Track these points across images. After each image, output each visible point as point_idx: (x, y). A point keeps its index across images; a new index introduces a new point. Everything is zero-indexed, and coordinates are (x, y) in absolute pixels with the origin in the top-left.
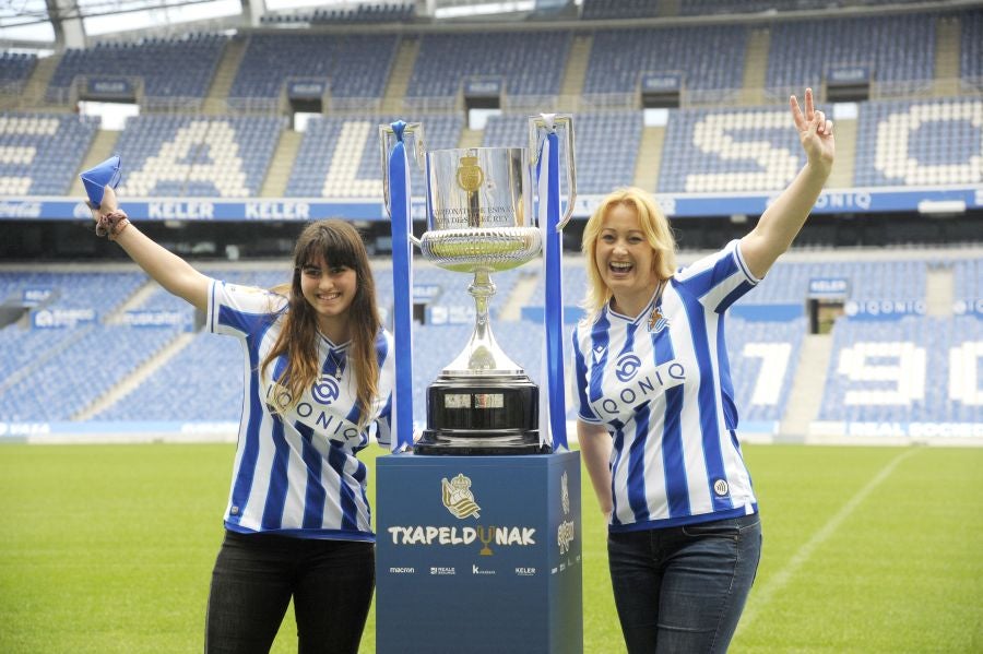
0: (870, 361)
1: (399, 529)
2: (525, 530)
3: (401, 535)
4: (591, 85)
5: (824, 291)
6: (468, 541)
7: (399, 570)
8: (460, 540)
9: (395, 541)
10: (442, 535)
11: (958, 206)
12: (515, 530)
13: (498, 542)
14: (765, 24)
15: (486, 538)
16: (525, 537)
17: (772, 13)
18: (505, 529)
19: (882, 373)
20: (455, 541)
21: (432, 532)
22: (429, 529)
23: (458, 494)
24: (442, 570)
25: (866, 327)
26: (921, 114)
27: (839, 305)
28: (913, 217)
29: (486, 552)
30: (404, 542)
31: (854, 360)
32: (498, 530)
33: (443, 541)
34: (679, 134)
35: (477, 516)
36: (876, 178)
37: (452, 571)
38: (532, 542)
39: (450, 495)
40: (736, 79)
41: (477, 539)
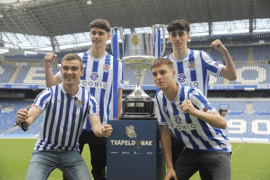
0: (234, 123)
1: (113, 141)
2: (149, 141)
3: (114, 142)
5: (223, 107)
6: (133, 144)
7: (113, 153)
8: (131, 144)
9: (112, 144)
10: (126, 143)
11: (253, 89)
12: (147, 141)
13: (142, 145)
15: (138, 144)
16: (150, 143)
18: (144, 141)
19: (236, 126)
20: (130, 144)
21: (123, 142)
22: (122, 141)
23: (130, 131)
24: (126, 153)
25: (233, 116)
26: (244, 68)
27: (226, 111)
28: (243, 91)
29: (138, 147)
30: (115, 144)
32: (142, 141)
33: (126, 144)
35: (136, 137)
36: (235, 82)
37: (128, 153)
38: (152, 145)
39: (128, 131)
41: (136, 144)
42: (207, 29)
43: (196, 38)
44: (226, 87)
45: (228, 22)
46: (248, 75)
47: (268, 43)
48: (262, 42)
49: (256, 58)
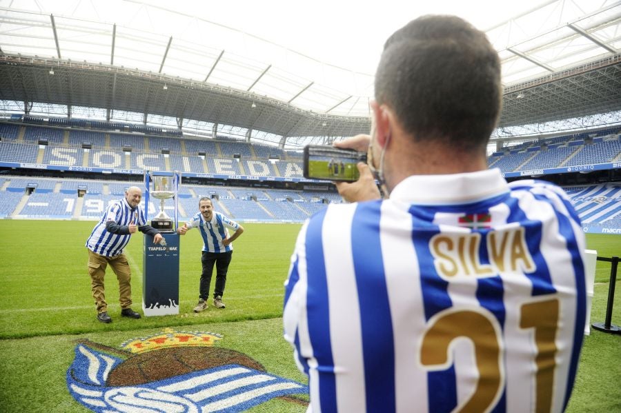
0: (92, 203)
4: (25, 138)
5: (81, 188)
11: (110, 172)
14: (68, 130)
17: (70, 128)
19: (95, 206)
25: (91, 196)
26: (102, 153)
27: (85, 191)
28: (101, 174)
31: (88, 203)
34: (48, 151)
36: (93, 165)
40: (62, 141)
42: (66, 112)
43: (54, 118)
44: (85, 170)
45: (87, 108)
46: (104, 159)
47: (122, 132)
48: (117, 131)
49: (112, 144)
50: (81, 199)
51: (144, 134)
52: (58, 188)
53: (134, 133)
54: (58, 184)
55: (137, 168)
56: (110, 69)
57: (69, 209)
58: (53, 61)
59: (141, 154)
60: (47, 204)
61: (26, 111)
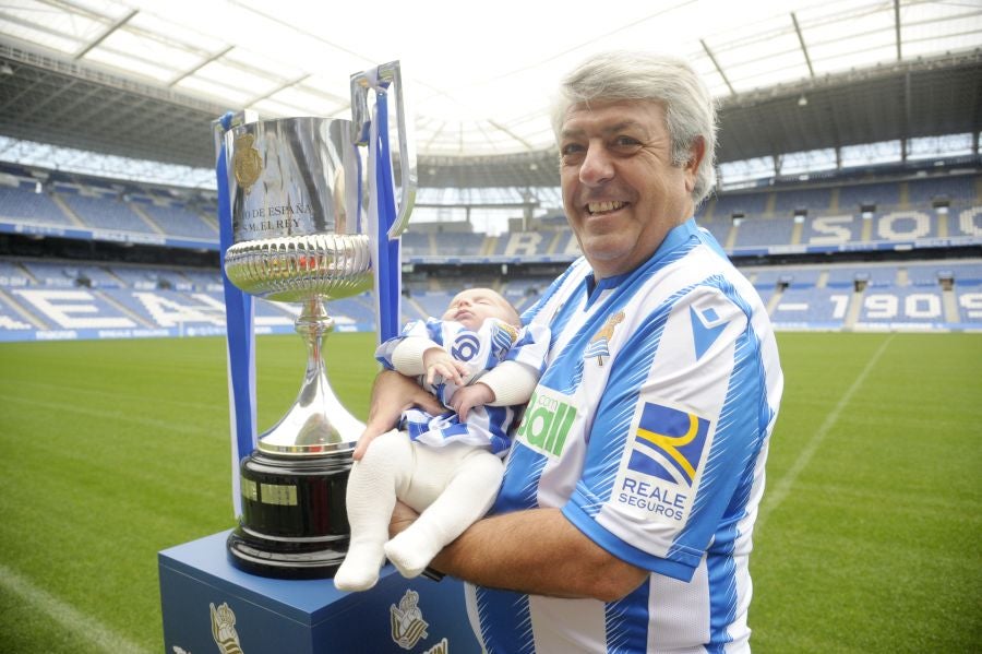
0: (877, 302)
4: (776, 209)
5: (860, 277)
11: (908, 247)
14: (838, 187)
17: (841, 183)
19: (881, 306)
25: (875, 290)
26: (894, 216)
27: (865, 282)
28: (892, 251)
31: (871, 301)
34: (807, 225)
36: (879, 238)
40: (827, 205)
42: (834, 159)
44: (865, 247)
45: (866, 147)
46: (898, 226)
47: (931, 175)
48: (921, 175)
49: (913, 199)
50: (859, 296)
51: (972, 171)
52: (823, 280)
53: (954, 172)
54: (823, 273)
55: (962, 234)
56: (896, 69)
57: (839, 313)
58: (804, 83)
59: (969, 208)
60: (804, 307)
61: (777, 170)
